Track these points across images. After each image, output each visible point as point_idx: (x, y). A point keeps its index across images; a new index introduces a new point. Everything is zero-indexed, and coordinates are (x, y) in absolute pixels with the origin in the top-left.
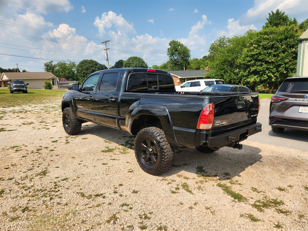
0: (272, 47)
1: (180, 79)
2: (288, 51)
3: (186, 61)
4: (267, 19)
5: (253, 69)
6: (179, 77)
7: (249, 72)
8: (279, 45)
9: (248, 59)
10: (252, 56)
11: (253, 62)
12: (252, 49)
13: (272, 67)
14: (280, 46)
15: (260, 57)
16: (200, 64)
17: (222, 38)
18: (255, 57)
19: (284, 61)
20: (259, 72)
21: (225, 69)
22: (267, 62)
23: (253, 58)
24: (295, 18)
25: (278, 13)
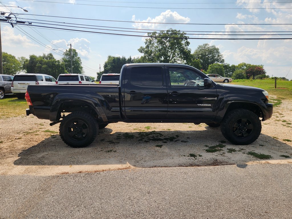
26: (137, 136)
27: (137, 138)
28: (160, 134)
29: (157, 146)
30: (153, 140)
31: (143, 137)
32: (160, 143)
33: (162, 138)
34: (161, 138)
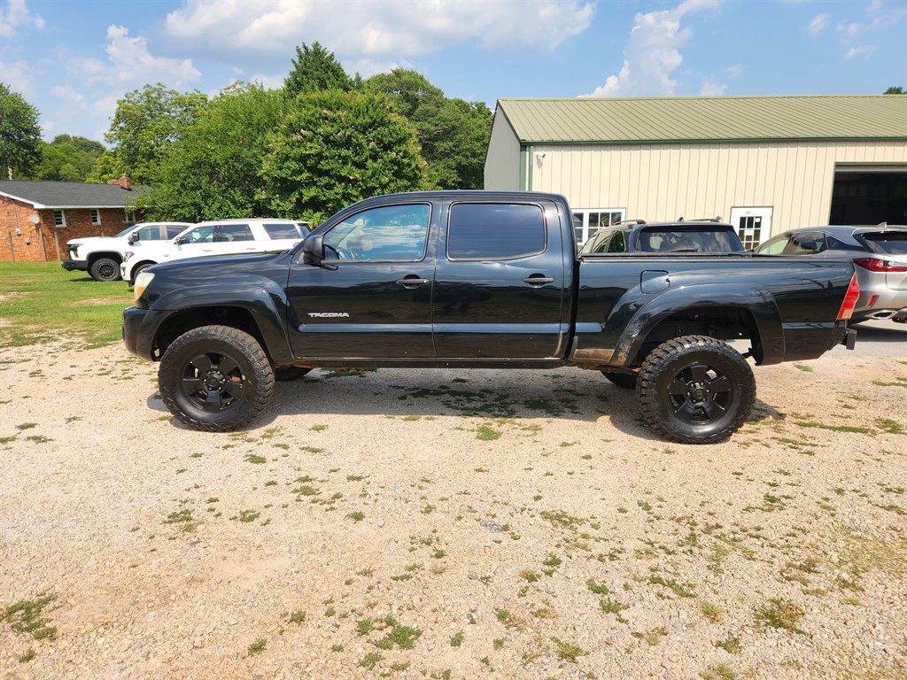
0: (347, 143)
1: (40, 211)
2: (382, 158)
3: (29, 146)
4: (294, 62)
5: (309, 193)
6: (38, 206)
7: (299, 201)
8: (361, 138)
9: (294, 165)
10: (303, 159)
11: (305, 175)
12: (298, 141)
13: (355, 193)
14: (363, 141)
15: (324, 165)
16: (55, 160)
17: (156, 89)
18: (310, 162)
19: (378, 179)
20: (325, 202)
21: (201, 188)
22: (342, 179)
23: (305, 164)
24: (358, 74)
25: (319, 53)
26: (516, 407)
27: (516, 402)
28: (449, 406)
29: (464, 381)
30: (474, 394)
31: (497, 403)
32: (454, 387)
33: (447, 397)
34: (451, 398)
